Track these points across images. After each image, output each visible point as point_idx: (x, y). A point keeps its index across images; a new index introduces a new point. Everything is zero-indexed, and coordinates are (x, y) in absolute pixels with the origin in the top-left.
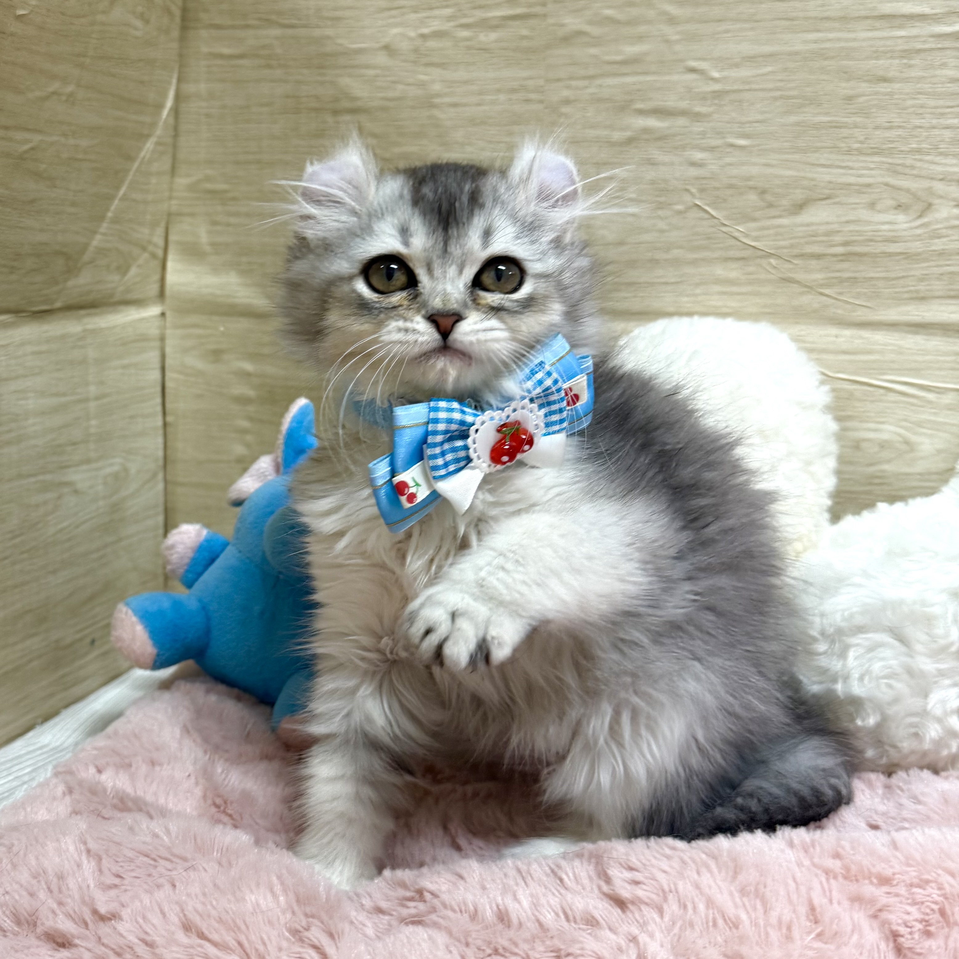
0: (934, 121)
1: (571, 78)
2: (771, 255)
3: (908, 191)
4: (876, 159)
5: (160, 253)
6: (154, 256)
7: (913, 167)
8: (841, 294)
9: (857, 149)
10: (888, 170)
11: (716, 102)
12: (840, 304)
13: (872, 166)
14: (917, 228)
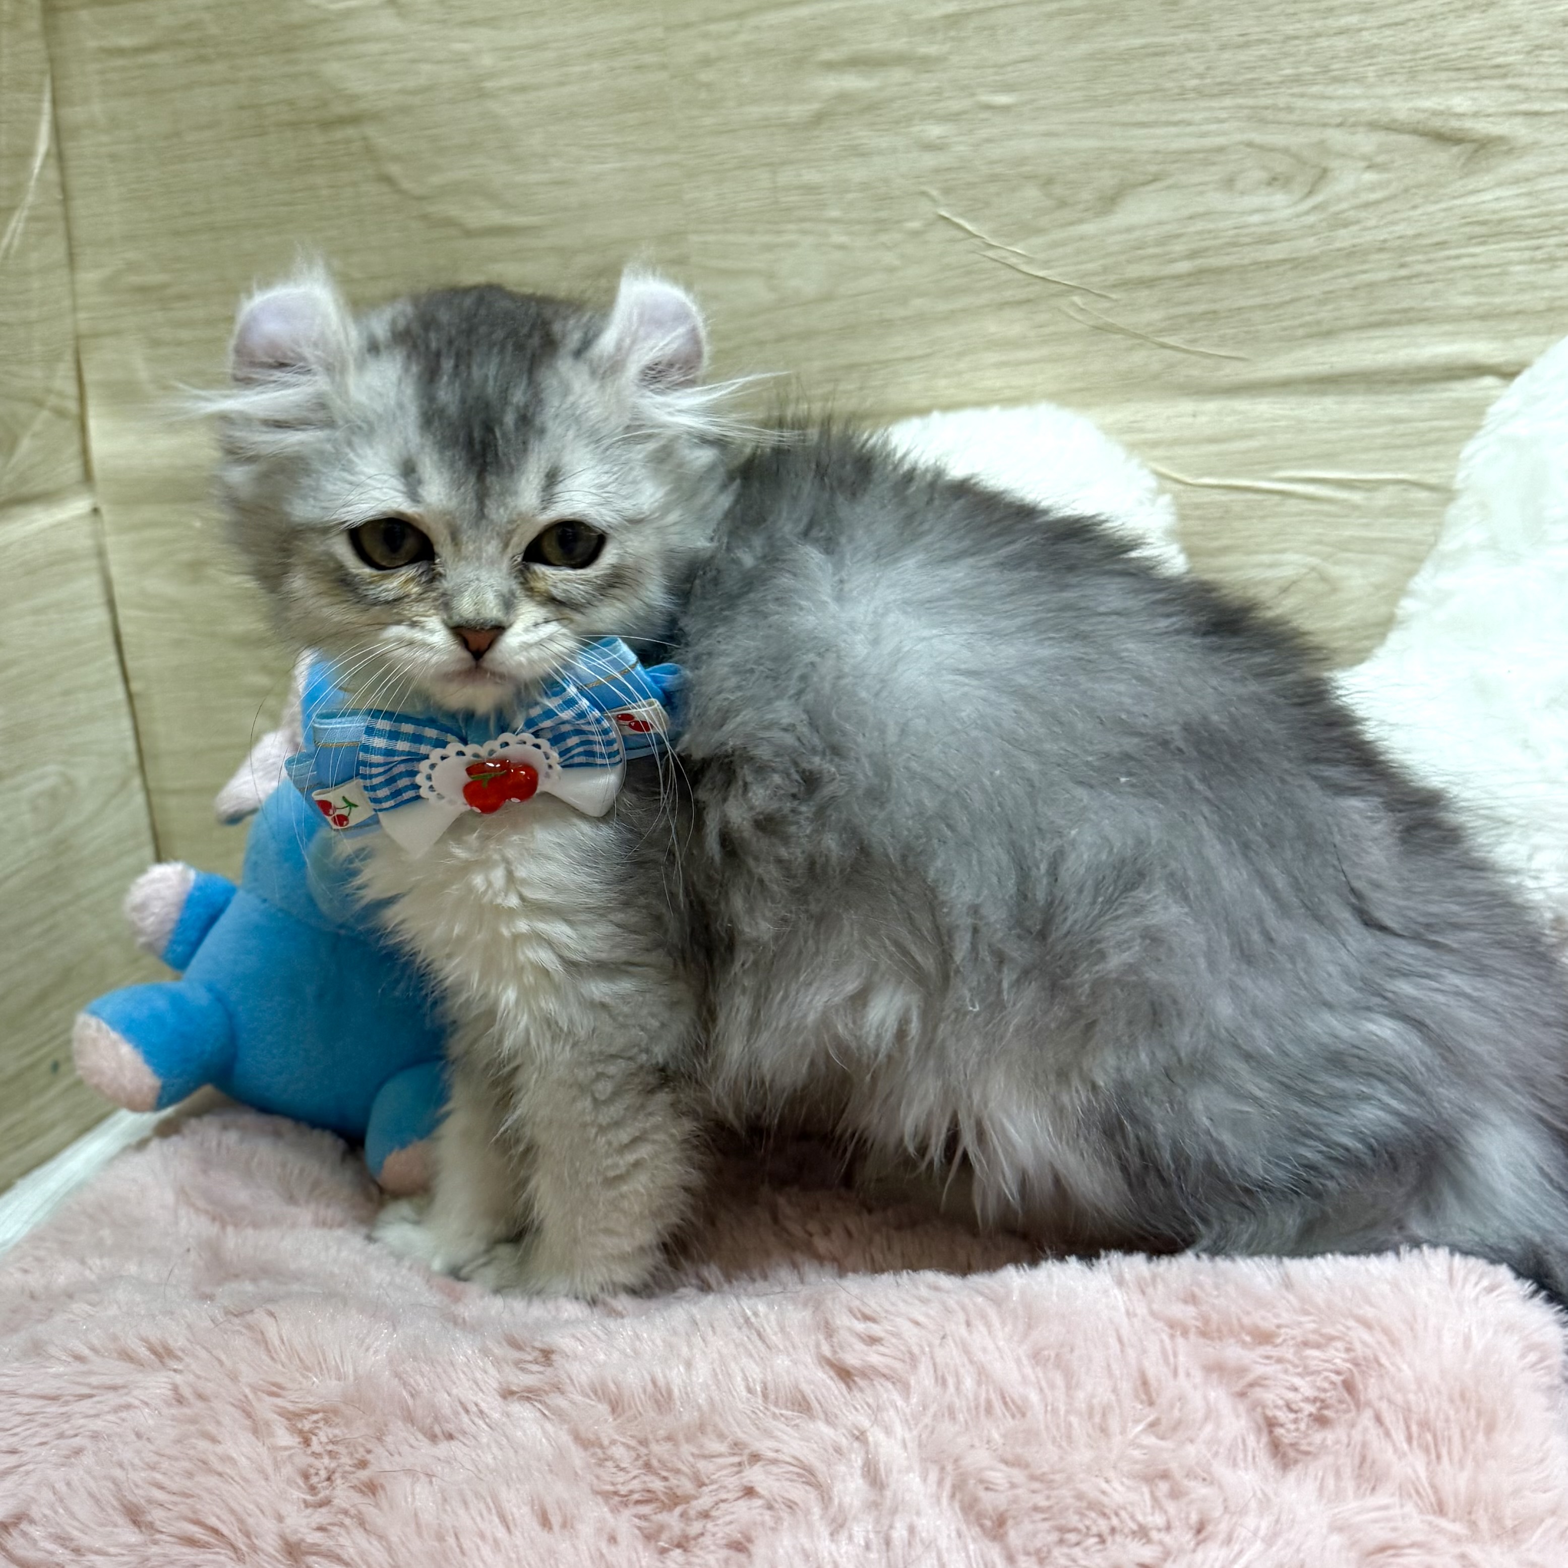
0: (1318, 24)
1: (708, 20)
2: (1073, 289)
3: (1286, 151)
4: (1228, 102)
5: (72, 406)
6: (60, 413)
7: (1289, 109)
8: (1193, 341)
9: (1195, 89)
10: (1249, 118)
11: (952, 33)
12: (1194, 358)
13: (1223, 115)
14: (1307, 213)
